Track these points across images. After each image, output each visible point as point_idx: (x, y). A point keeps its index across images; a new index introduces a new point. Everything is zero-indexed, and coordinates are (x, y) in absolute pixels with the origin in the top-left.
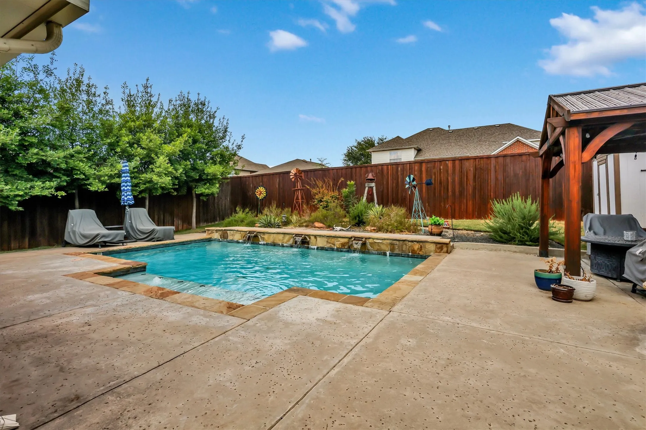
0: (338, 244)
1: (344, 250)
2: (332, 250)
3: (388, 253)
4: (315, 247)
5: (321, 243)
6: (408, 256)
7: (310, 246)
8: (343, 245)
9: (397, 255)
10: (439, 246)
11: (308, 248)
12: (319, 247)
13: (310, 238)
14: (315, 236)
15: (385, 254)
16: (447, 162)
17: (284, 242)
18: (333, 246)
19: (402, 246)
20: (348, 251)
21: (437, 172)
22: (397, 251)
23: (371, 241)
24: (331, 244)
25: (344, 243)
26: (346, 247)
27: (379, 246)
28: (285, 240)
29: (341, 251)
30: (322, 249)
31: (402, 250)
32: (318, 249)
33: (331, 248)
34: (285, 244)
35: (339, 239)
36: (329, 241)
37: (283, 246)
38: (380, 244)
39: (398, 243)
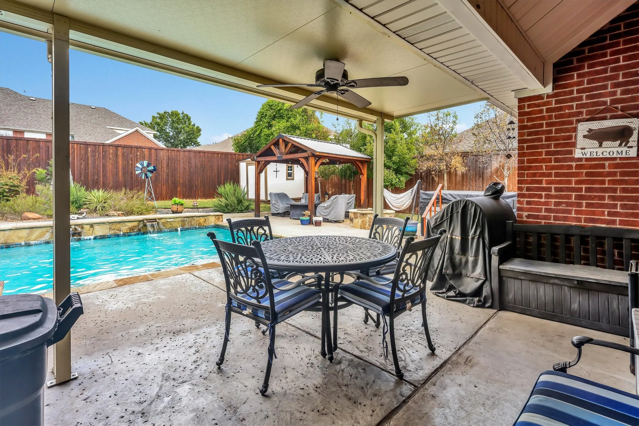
0: (124, 229)
1: (133, 234)
2: (118, 236)
3: (179, 229)
4: (92, 237)
5: (99, 231)
6: (196, 228)
7: (82, 237)
8: (132, 229)
9: (188, 229)
10: (217, 217)
11: (79, 240)
12: (97, 237)
13: (82, 228)
14: (92, 225)
15: (177, 230)
16: (144, 150)
17: (32, 240)
18: (117, 232)
19: (191, 221)
20: (138, 234)
21: (134, 158)
22: (187, 226)
23: (163, 221)
24: (115, 231)
25: (133, 227)
26: (135, 231)
27: (171, 224)
28: (33, 237)
29: (129, 236)
30: (103, 237)
31: (191, 224)
32: (95, 238)
33: (116, 235)
34: (32, 242)
35: (126, 224)
36: (113, 228)
37: (28, 245)
38: (172, 223)
39: (187, 219)
